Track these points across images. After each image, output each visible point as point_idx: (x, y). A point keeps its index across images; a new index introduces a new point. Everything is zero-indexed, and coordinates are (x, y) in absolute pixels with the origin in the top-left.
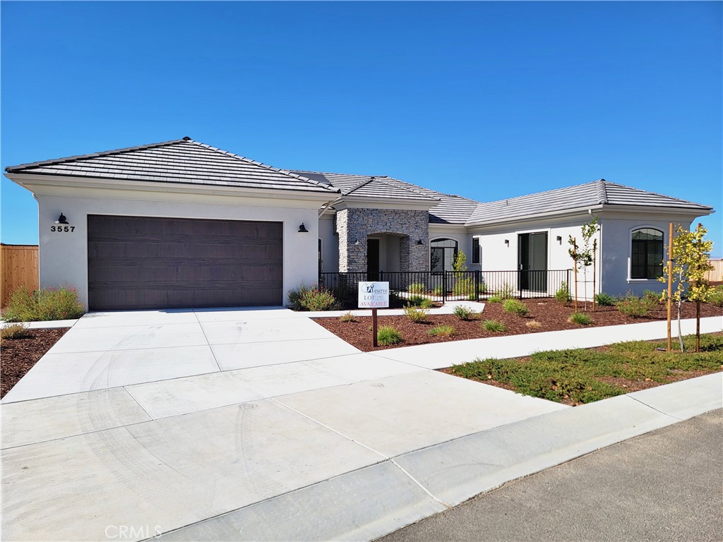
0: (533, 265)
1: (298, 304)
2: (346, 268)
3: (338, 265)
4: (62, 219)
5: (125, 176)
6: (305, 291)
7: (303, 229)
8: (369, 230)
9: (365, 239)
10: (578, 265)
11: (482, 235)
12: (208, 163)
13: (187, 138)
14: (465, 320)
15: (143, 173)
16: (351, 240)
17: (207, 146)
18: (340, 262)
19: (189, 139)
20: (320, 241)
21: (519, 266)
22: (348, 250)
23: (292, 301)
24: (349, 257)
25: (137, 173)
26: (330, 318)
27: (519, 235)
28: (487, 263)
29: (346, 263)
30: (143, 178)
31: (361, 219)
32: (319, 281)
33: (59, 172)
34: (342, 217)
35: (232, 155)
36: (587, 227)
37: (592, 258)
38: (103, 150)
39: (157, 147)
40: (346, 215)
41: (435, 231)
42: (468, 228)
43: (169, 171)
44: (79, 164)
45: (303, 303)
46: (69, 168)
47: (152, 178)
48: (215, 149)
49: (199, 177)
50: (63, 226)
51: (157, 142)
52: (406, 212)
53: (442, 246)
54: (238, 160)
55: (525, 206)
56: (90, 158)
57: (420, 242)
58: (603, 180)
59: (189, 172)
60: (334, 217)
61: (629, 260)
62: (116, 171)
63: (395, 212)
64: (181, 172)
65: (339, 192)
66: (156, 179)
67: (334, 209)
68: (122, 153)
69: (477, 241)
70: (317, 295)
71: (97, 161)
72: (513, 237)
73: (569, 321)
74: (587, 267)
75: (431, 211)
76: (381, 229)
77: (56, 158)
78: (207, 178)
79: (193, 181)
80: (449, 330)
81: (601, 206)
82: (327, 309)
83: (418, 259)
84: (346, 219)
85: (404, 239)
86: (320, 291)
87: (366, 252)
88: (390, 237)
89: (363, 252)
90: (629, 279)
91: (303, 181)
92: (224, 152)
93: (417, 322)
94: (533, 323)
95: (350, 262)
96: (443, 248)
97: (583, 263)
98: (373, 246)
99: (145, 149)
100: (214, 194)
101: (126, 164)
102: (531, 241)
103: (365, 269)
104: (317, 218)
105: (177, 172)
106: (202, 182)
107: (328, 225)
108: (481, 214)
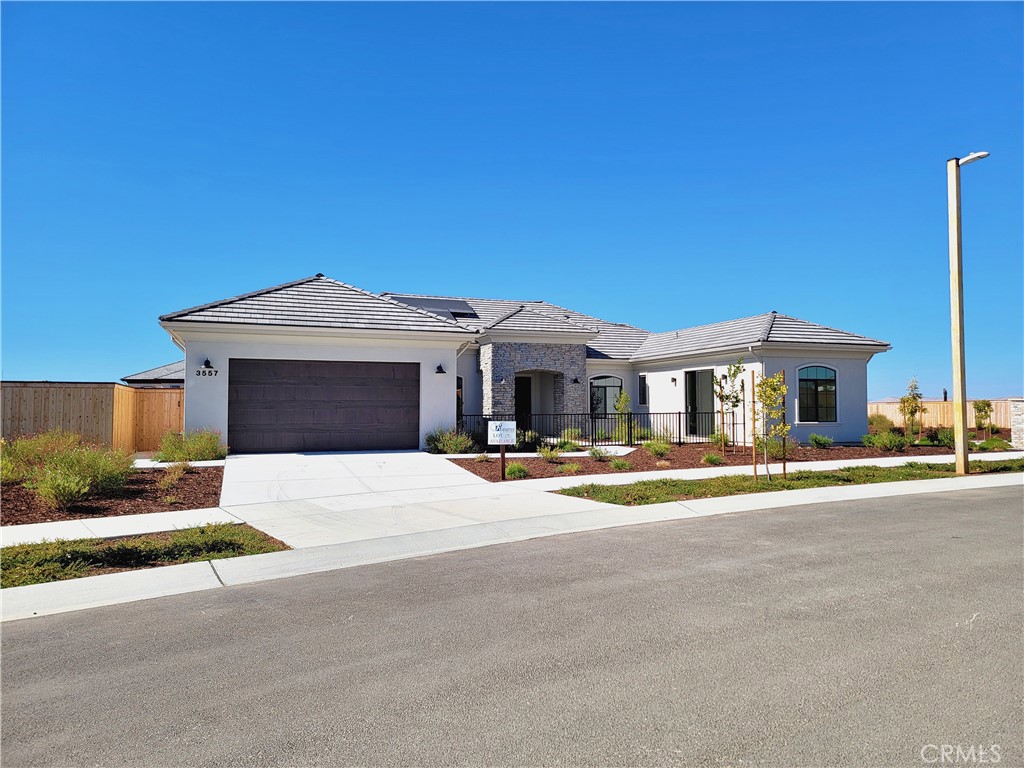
0: (702, 407)
1: (434, 446)
2: (490, 411)
3: (482, 407)
4: (207, 364)
5: (267, 322)
6: (442, 433)
7: (440, 370)
8: (517, 368)
9: (512, 377)
10: (725, 407)
11: (649, 372)
12: (345, 304)
13: (320, 275)
14: (600, 460)
15: (283, 317)
16: (496, 379)
17: (341, 284)
18: (485, 404)
19: (322, 276)
20: (459, 380)
21: (687, 407)
22: (493, 390)
23: (429, 445)
24: (493, 397)
25: (278, 317)
26: (466, 459)
27: (687, 373)
28: (655, 404)
29: (491, 406)
30: (284, 322)
31: (507, 355)
32: (458, 424)
33: (207, 319)
34: (487, 353)
35: (368, 293)
36: (733, 368)
37: (741, 397)
38: (241, 294)
39: (291, 286)
40: (490, 351)
41: (595, 368)
42: (633, 364)
43: (308, 314)
44: (222, 309)
45: (440, 446)
46: (214, 314)
47: (293, 323)
48: (350, 287)
49: (337, 320)
50: (207, 370)
51: (291, 281)
52: (560, 347)
53: (604, 385)
54: (374, 298)
55: (694, 339)
56: (231, 303)
57: (576, 381)
58: (775, 312)
59: (327, 315)
60: (478, 352)
61: (796, 401)
62: (258, 316)
63: (547, 346)
64: (319, 315)
65: (478, 332)
66: (296, 323)
67: (477, 342)
68: (259, 295)
69: (643, 379)
70: (455, 438)
71: (238, 306)
72: (680, 375)
73: (702, 461)
74: (735, 409)
75: (590, 344)
76: (530, 366)
77: (201, 304)
78: (345, 320)
79: (332, 324)
80: (575, 467)
81: (759, 343)
82: (466, 452)
83: (575, 400)
84: (491, 355)
85: (558, 377)
86: (457, 433)
87: (513, 392)
88: (543, 375)
89: (511, 392)
90: (797, 422)
91: (441, 321)
92: (359, 290)
93: (550, 462)
94: (663, 463)
95: (495, 404)
96: (605, 387)
97: (731, 404)
98: (523, 385)
99: (280, 290)
100: (352, 336)
101: (266, 307)
102: (698, 379)
103: (513, 411)
104: (454, 357)
105: (315, 314)
106: (340, 325)
107: (470, 361)
108: (651, 347)
